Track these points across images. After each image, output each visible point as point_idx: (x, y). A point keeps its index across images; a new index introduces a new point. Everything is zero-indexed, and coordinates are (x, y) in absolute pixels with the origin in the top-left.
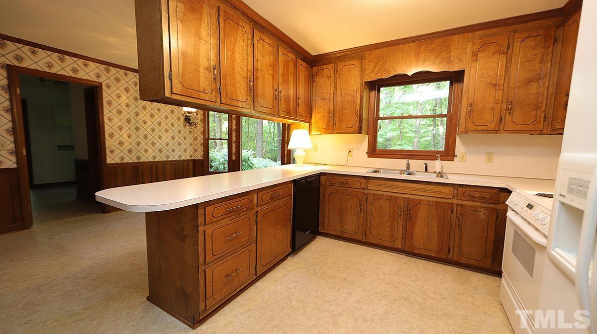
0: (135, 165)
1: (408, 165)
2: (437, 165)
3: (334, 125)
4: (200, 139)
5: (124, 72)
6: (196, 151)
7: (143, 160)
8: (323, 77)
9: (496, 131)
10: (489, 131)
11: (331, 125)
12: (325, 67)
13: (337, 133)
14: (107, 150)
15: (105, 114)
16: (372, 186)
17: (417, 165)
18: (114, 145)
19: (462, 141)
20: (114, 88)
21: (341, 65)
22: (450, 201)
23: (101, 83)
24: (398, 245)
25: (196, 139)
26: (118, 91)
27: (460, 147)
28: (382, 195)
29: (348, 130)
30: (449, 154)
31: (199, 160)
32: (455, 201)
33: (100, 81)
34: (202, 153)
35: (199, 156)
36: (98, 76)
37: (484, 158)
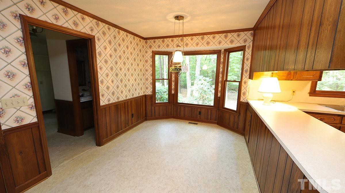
0: (116, 104)
3: (296, 74)
4: (150, 80)
5: (108, 27)
6: (147, 88)
7: (121, 99)
11: (292, 74)
13: (297, 80)
14: (100, 94)
15: (98, 64)
18: (104, 90)
20: (102, 41)
23: (95, 36)
25: (147, 79)
26: (105, 44)
29: (309, 78)
31: (149, 95)
33: (93, 34)
34: (152, 89)
35: (149, 92)
36: (92, 30)
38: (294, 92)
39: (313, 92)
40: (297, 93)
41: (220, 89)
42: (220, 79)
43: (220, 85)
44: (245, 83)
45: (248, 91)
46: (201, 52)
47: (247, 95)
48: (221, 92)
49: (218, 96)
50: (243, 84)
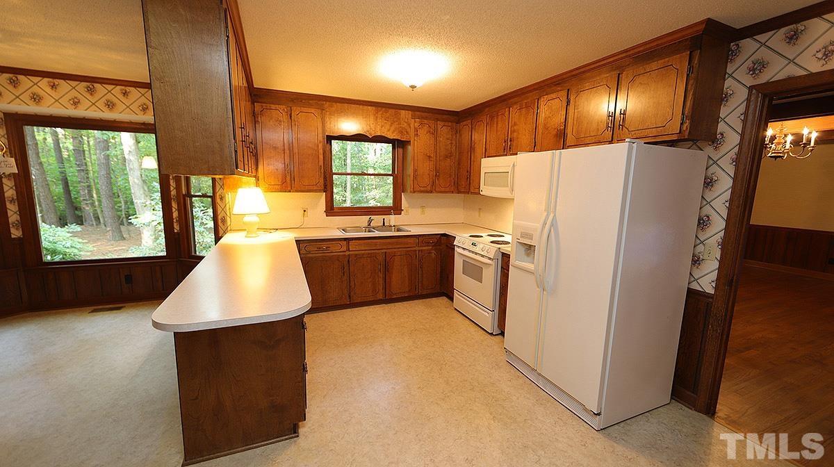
1: (370, 221)
2: (392, 219)
3: (293, 182)
8: (271, 119)
9: (431, 192)
10: (427, 192)
11: (288, 181)
12: (273, 106)
13: (297, 191)
16: (353, 245)
17: (377, 220)
19: (407, 201)
21: (296, 110)
22: (414, 249)
24: (380, 296)
27: (404, 204)
28: (363, 254)
29: (312, 188)
30: (396, 209)
32: (417, 248)
37: (420, 210)
38: (305, 211)
39: (331, 210)
40: (309, 212)
41: (175, 214)
42: (173, 193)
43: (174, 205)
44: (221, 199)
45: (228, 214)
46: (119, 125)
47: (229, 224)
48: (179, 221)
49: (176, 231)
50: (218, 200)
